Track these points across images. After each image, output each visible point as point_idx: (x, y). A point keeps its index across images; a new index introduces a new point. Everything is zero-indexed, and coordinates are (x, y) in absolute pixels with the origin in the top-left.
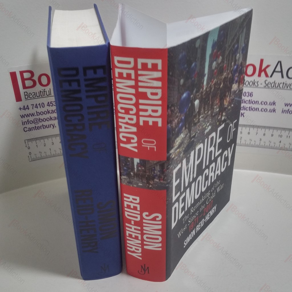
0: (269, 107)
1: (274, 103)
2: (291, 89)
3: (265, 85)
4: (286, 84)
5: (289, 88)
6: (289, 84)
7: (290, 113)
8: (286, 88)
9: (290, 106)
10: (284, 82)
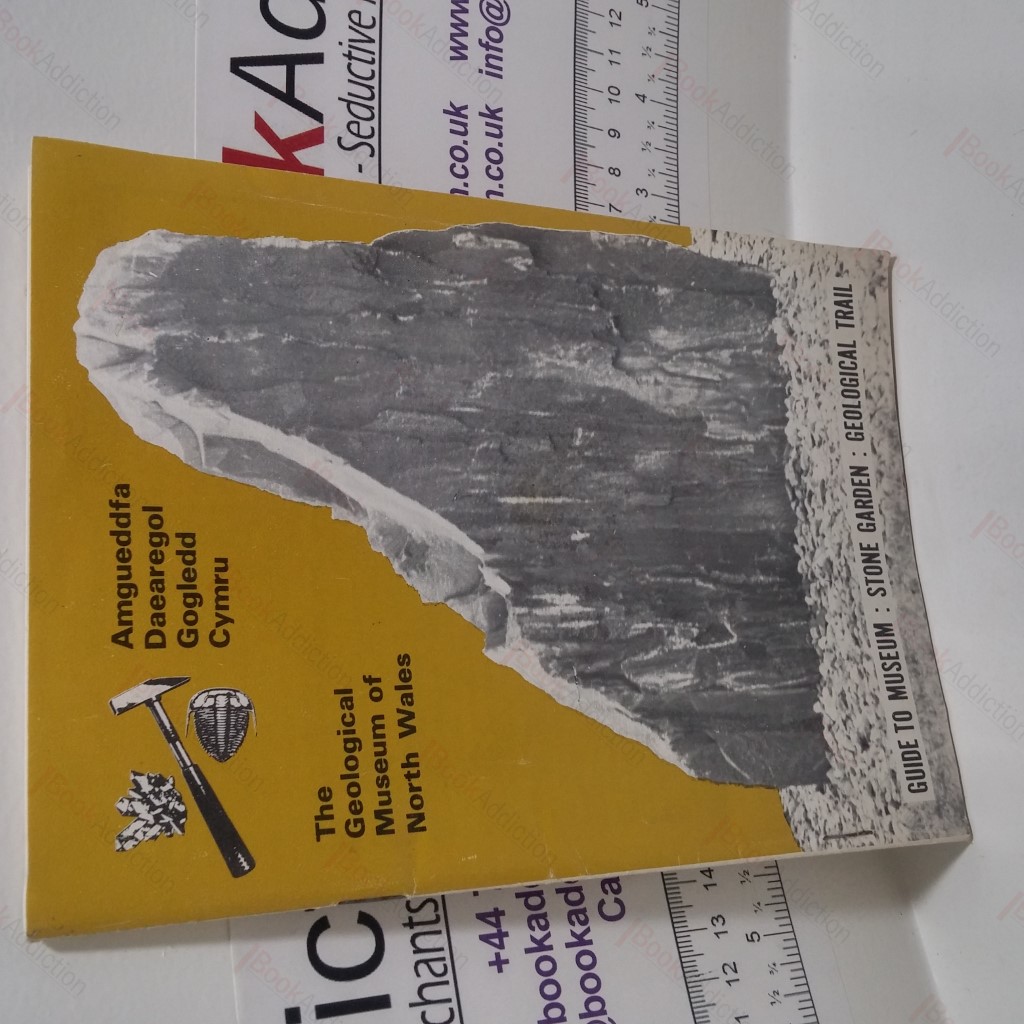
0: (478, 140)
1: (457, 112)
2: (378, 23)
3: (366, 149)
4: (350, 46)
5: (373, 33)
6: (350, 27)
7: (500, 40)
8: (374, 47)
9: (465, 34)
10: (344, 55)
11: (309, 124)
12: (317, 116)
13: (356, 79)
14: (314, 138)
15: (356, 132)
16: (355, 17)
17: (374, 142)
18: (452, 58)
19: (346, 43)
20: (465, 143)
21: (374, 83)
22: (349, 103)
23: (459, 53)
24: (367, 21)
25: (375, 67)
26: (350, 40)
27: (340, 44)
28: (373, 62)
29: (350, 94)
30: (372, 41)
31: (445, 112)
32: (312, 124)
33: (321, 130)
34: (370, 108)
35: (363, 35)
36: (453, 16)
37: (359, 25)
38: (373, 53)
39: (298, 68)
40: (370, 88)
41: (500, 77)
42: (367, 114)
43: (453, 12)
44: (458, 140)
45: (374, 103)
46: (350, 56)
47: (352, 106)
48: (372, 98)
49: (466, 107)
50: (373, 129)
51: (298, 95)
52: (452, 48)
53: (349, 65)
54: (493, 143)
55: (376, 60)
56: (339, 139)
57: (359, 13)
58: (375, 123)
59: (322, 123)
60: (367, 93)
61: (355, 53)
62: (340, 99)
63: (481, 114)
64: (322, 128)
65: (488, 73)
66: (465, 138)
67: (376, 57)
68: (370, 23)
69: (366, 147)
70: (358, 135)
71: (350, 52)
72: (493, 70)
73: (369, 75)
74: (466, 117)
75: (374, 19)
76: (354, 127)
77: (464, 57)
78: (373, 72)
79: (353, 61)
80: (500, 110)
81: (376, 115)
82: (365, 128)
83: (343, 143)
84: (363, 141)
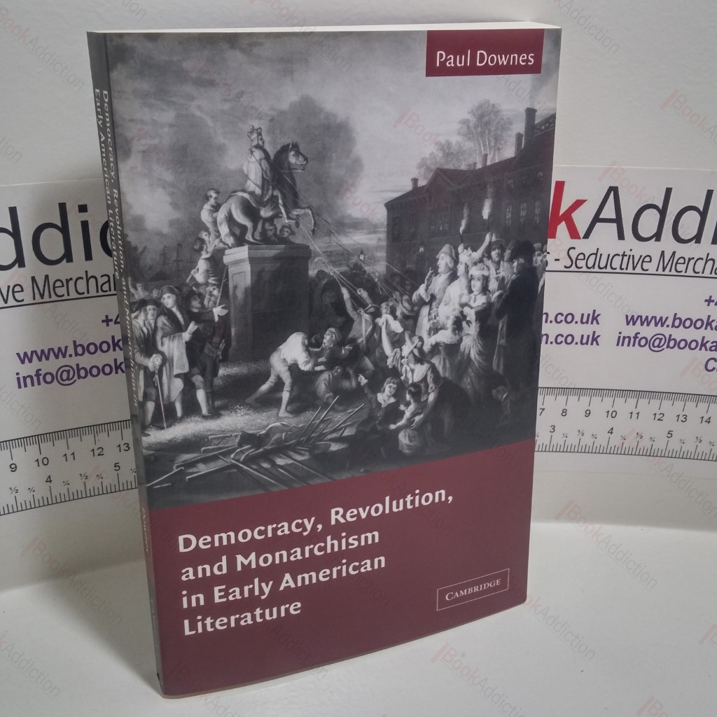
0: (578, 330)
1: (595, 318)
2: (645, 272)
3: (569, 263)
4: (630, 256)
5: (638, 270)
6: (641, 256)
7: (640, 345)
8: (630, 270)
9: (642, 324)
10: (624, 252)
11: (582, 230)
12: (587, 236)
13: (610, 259)
14: (574, 234)
15: (579, 258)
16: (647, 259)
17: (573, 268)
18: (627, 316)
19: (631, 253)
20: (576, 322)
21: (609, 269)
22: (596, 254)
23: (631, 320)
24: (646, 266)
26: (633, 256)
27: (631, 250)
28: (621, 269)
29: (601, 255)
30: (634, 269)
31: (594, 311)
32: (582, 233)
33: (578, 238)
34: (594, 266)
35: (637, 263)
36: (653, 317)
37: (643, 261)
38: (627, 269)
39: (614, 226)
40: (606, 267)
41: (618, 345)
42: (590, 264)
43: (655, 317)
44: (578, 318)
45: (596, 269)
46: (624, 255)
47: (594, 256)
48: (600, 268)
49: (598, 323)
50: (581, 268)
51: (598, 225)
52: (633, 316)
53: (619, 255)
54: (578, 339)
55: (622, 271)
56: (574, 248)
57: (650, 261)
58: (585, 269)
59: (583, 238)
60: (602, 266)
61: (626, 259)
62: (598, 249)
63: (594, 332)
64: (580, 238)
65: (619, 337)
66: (579, 322)
67: (624, 271)
68: (645, 268)
69: (570, 263)
70: (577, 259)
71: (626, 255)
72: (621, 341)
73: (614, 266)
74: (592, 323)
75: (647, 270)
76: (581, 257)
77: (628, 324)
78: (615, 269)
79: (621, 257)
80: (598, 344)
81: (590, 269)
82: (581, 263)
83: (571, 250)
84: (574, 262)
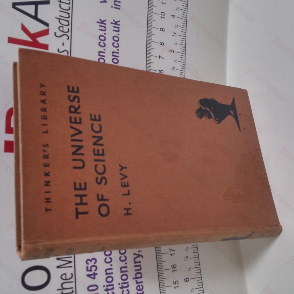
11: (43, 27)
12: (47, 24)
13: (63, 10)
14: (45, 33)
15: (62, 30)
17: (69, 34)
18: (100, 2)
20: (105, 34)
21: (70, 12)
22: (59, 19)
23: (104, 0)
25: (70, 6)
28: (69, 4)
29: (60, 16)
31: (98, 22)
32: (45, 28)
33: (48, 30)
34: (68, 21)
39: (40, 6)
40: (68, 13)
41: (119, 9)
42: (67, 23)
44: (102, 33)
45: (70, 19)
46: (60, 1)
47: (61, 21)
48: (69, 17)
49: (105, 21)
50: (69, 29)
51: (39, 17)
53: (60, 5)
54: (116, 34)
55: (71, 3)
56: (55, 33)
58: (69, 27)
59: (48, 27)
60: (67, 16)
62: (56, 18)
63: (111, 23)
65: (115, 8)
66: (105, 32)
69: (66, 36)
70: (63, 32)
72: (117, 6)
73: (68, 8)
74: (105, 24)
76: (61, 29)
77: (105, 2)
78: (69, 7)
79: (62, 4)
80: (119, 21)
81: (70, 24)
82: (66, 29)
83: (57, 35)
84: (65, 34)
